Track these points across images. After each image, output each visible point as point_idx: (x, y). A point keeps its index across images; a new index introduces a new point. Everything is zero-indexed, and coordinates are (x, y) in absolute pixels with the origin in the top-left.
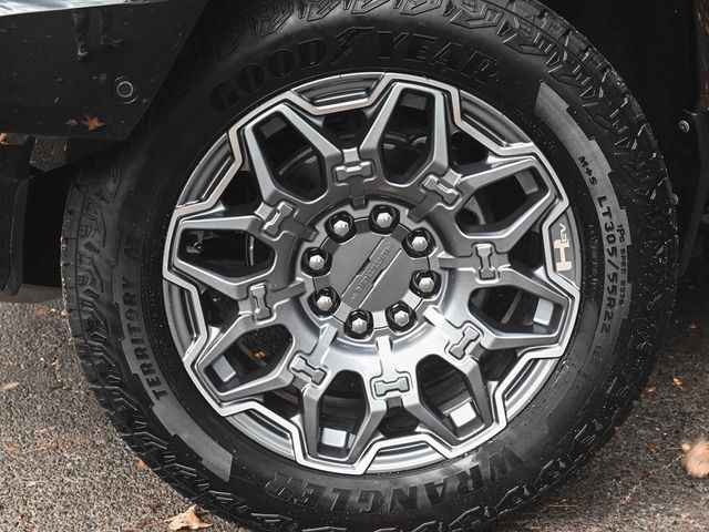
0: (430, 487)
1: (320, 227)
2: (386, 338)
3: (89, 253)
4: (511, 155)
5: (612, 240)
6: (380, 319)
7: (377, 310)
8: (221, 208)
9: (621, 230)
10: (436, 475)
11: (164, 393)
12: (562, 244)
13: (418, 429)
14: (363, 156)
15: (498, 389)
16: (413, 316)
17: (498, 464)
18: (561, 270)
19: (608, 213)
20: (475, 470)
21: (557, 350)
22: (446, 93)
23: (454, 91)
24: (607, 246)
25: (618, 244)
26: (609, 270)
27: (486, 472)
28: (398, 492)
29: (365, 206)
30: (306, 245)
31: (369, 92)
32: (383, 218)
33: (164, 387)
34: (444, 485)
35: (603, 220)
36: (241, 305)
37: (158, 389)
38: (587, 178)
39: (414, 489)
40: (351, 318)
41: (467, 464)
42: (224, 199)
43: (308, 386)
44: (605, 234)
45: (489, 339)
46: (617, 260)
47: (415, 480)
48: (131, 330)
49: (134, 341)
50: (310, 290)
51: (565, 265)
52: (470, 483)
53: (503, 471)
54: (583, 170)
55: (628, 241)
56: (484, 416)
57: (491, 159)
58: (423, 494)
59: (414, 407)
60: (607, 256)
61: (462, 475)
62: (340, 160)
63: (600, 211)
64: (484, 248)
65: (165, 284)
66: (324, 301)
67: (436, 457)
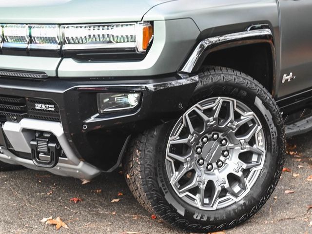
0: (234, 210)
1: (200, 141)
2: (217, 170)
3: (149, 153)
4: (248, 115)
5: (273, 135)
6: (214, 165)
7: (214, 162)
8: (178, 138)
9: (275, 132)
10: (234, 207)
11: (167, 192)
12: (260, 138)
13: (227, 194)
14: (214, 120)
15: (246, 180)
16: (223, 163)
17: (250, 200)
18: (260, 145)
19: (272, 128)
20: (244, 203)
21: (261, 167)
22: (233, 101)
23: (235, 101)
24: (272, 137)
25: (275, 136)
26: (273, 143)
27: (247, 203)
28: (226, 212)
29: (211, 134)
30: (197, 146)
31: (214, 102)
32: (215, 136)
33: (167, 190)
34: (237, 209)
35: (271, 130)
36: (184, 164)
37: (166, 191)
38: (267, 120)
39: (230, 211)
40: (208, 165)
41: (242, 202)
42: (179, 136)
43: (201, 185)
44: (271, 134)
45: (245, 166)
46: (275, 140)
47: (229, 209)
48: (160, 174)
49: (160, 177)
50: (198, 159)
51: (261, 144)
52: (244, 207)
53: (251, 202)
54: (266, 118)
55: (277, 135)
56: (244, 188)
57: (242, 118)
58: (232, 212)
59: (228, 188)
60: (272, 140)
61: (241, 205)
62: (208, 121)
63: (270, 128)
64: (242, 141)
65: (166, 160)
66: (201, 161)
67: (233, 202)
